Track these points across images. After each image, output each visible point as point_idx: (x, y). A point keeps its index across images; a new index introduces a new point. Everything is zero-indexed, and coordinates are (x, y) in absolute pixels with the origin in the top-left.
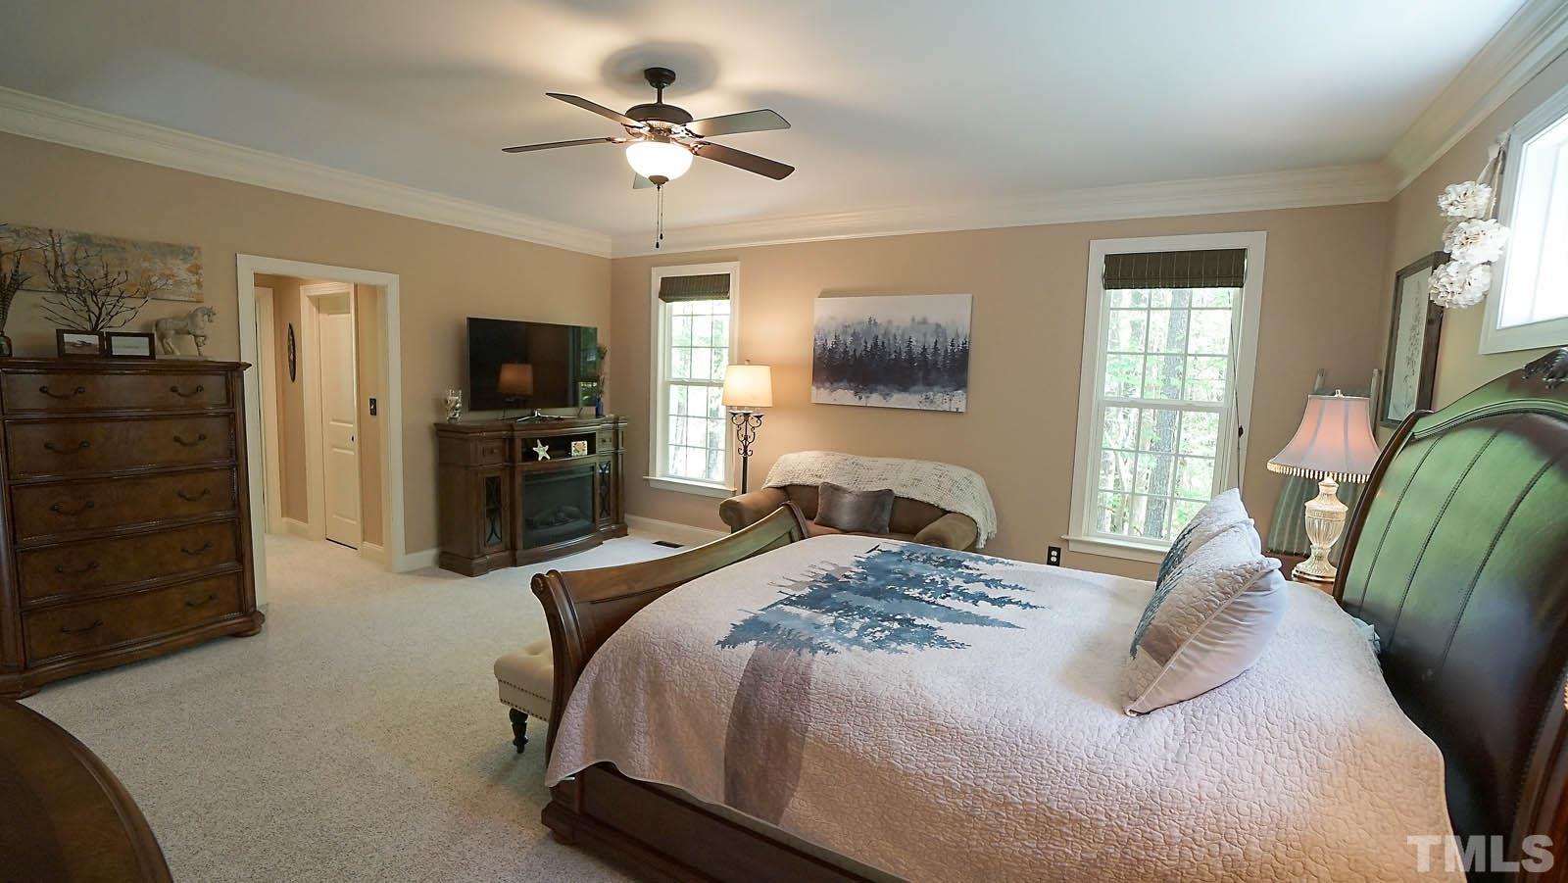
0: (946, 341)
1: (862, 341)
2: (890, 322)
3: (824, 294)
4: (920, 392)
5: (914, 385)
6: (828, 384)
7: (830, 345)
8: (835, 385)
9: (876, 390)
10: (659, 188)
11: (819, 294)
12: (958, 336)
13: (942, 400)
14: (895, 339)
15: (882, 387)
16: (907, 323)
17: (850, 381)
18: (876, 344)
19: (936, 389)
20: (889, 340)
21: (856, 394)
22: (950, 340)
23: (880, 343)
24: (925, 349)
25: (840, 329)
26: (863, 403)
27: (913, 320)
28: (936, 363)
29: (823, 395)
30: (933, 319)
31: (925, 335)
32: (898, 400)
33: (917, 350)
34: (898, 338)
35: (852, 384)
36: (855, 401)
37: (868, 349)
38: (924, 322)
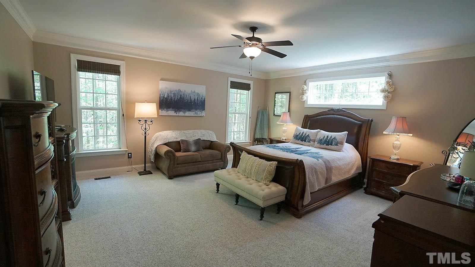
0: (200, 97)
1: (177, 96)
2: (185, 91)
3: (162, 80)
4: (193, 111)
5: (192, 109)
6: (165, 109)
7: (166, 97)
8: (168, 109)
9: (181, 111)
10: (252, 60)
11: (160, 79)
12: (203, 96)
13: (199, 113)
14: (187, 96)
15: (183, 110)
16: (190, 92)
17: (173, 108)
18: (181, 97)
19: (198, 110)
20: (185, 96)
21: (175, 112)
22: (201, 98)
23: (182, 97)
24: (195, 99)
25: (169, 92)
26: (177, 115)
27: (191, 91)
28: (198, 103)
29: (164, 113)
30: (196, 91)
31: (195, 96)
32: (188, 114)
33: (193, 99)
34: (188, 96)
35: (174, 109)
36: (175, 114)
37: (179, 99)
38: (194, 92)
